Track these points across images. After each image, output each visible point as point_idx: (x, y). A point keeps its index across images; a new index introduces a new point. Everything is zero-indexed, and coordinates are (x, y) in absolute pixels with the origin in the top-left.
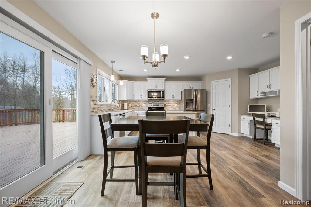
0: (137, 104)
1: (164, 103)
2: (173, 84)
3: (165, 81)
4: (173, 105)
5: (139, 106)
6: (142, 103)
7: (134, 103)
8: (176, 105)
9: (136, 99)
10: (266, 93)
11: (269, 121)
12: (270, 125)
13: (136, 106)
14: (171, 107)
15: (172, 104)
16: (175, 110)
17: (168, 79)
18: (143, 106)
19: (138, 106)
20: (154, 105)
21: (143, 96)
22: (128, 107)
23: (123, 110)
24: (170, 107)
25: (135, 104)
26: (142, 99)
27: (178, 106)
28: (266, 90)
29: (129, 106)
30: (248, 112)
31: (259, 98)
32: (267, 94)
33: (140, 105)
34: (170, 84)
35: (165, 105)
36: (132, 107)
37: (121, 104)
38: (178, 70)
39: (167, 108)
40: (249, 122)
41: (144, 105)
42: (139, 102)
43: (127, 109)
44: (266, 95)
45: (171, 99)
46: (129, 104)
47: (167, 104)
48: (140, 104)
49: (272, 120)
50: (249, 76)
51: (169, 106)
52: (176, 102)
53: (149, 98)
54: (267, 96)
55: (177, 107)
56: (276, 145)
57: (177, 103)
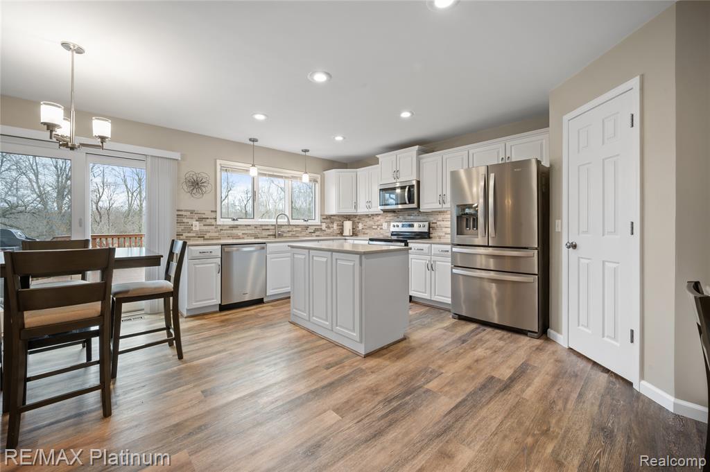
0: (371, 223)
2: (445, 157)
3: (418, 154)
5: (376, 227)
6: (382, 220)
7: (367, 219)
9: (362, 210)
13: (370, 227)
17: (427, 145)
18: (383, 227)
19: (374, 227)
20: (403, 226)
21: (372, 202)
22: (353, 230)
25: (369, 222)
26: (370, 210)
29: (358, 229)
33: (378, 226)
34: (433, 159)
36: (364, 230)
42: (376, 218)
45: (438, 205)
46: (358, 223)
48: (377, 224)
53: (383, 207)
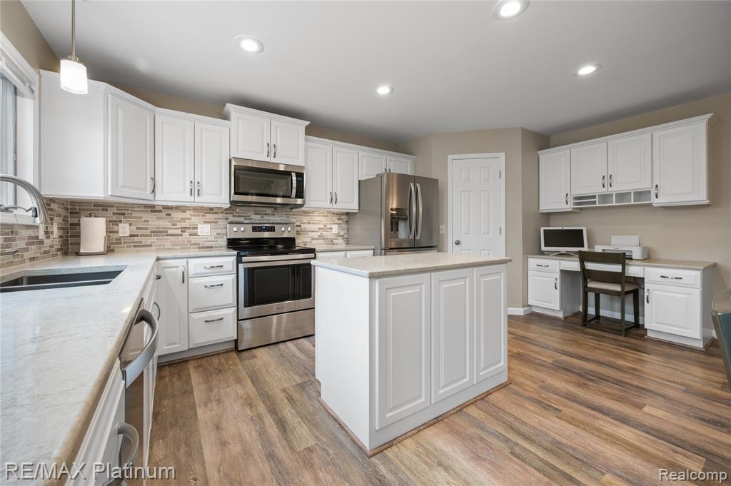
0: (165, 223)
1: (293, 220)
2: (335, 149)
3: (307, 133)
4: (325, 229)
5: (179, 232)
6: (195, 220)
7: (146, 216)
8: (335, 229)
9: (162, 198)
10: (594, 197)
11: (633, 271)
12: (639, 282)
13: (157, 233)
14: (321, 237)
15: (322, 226)
16: (330, 247)
18: (199, 232)
19: (170, 232)
20: (254, 229)
21: (204, 183)
22: (108, 239)
23: (78, 254)
24: (316, 235)
25: (155, 222)
26: (198, 199)
27: (342, 233)
28: (598, 190)
29: (113, 236)
30: (544, 248)
31: (570, 210)
32: (597, 200)
33: (184, 229)
34: (323, 147)
35: (299, 228)
36: (136, 239)
37: (57, 220)
38: (384, 90)
39: (305, 240)
40: (558, 276)
41: (204, 230)
42: (177, 214)
43: (101, 248)
44: (595, 202)
45: (328, 205)
46: (116, 223)
47: (303, 226)
48: (183, 225)
49: (647, 269)
50: (539, 152)
51: (311, 234)
52: (335, 218)
53: (237, 198)
54: (597, 205)
55: (338, 235)
56: (650, 334)
57: (340, 222)
